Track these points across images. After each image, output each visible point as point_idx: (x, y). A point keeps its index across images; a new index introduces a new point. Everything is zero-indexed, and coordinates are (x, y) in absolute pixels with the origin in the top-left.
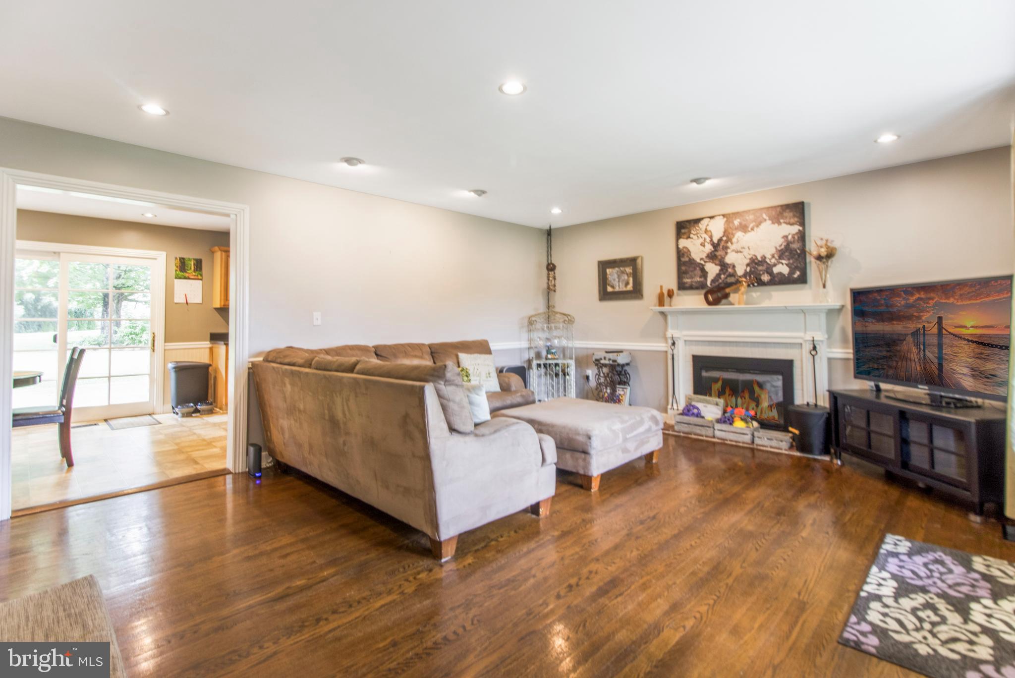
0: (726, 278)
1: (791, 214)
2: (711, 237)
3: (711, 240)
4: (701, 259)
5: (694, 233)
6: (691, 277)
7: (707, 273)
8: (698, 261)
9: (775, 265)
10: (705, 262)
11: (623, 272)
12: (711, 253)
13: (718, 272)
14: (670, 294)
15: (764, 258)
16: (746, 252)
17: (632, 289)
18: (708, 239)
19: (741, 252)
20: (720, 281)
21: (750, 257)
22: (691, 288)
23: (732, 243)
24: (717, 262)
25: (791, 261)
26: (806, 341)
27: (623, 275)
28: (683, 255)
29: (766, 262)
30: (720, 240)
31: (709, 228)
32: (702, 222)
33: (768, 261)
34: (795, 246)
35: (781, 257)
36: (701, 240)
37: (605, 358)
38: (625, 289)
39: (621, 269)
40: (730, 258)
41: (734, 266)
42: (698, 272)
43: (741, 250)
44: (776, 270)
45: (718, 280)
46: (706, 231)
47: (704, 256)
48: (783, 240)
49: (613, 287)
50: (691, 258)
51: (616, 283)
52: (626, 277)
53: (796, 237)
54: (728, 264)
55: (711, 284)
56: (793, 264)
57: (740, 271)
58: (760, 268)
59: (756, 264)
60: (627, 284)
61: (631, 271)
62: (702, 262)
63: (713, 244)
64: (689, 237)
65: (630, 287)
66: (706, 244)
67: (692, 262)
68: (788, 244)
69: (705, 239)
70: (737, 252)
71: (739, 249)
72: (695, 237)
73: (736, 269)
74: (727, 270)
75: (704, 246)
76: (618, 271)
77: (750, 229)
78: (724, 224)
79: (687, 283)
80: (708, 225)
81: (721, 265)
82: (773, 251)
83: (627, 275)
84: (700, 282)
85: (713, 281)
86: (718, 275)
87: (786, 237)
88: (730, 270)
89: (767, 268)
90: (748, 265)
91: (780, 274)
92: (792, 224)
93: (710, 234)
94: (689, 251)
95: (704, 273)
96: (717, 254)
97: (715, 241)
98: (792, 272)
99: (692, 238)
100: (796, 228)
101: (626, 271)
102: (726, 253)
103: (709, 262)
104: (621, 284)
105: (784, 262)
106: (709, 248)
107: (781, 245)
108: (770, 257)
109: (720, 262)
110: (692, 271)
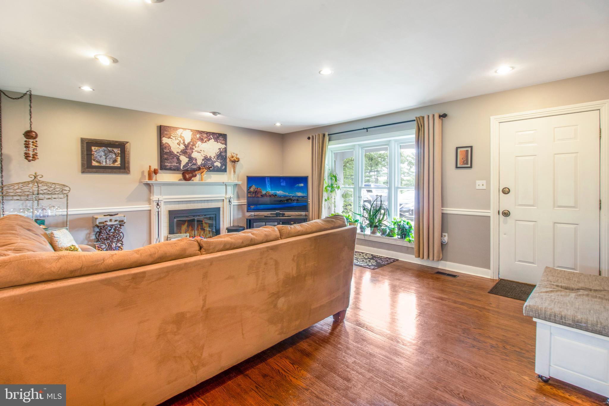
0: (191, 166)
1: (222, 139)
2: (184, 140)
3: (184, 143)
4: (178, 152)
5: (173, 135)
6: (171, 163)
7: (181, 161)
8: (176, 153)
9: (215, 162)
10: (180, 155)
11: (110, 152)
12: (184, 150)
13: (187, 161)
14: (156, 172)
15: (210, 157)
16: (202, 153)
17: (119, 165)
18: (182, 142)
19: (200, 153)
20: (188, 167)
21: (204, 156)
22: (170, 169)
23: (196, 147)
24: (187, 156)
25: (222, 161)
26: (226, 198)
27: (110, 154)
28: (166, 147)
29: (211, 160)
30: (189, 144)
31: (183, 135)
32: (178, 130)
33: (212, 159)
34: (223, 154)
35: (218, 159)
36: (178, 141)
37: (111, 220)
38: (112, 165)
39: (109, 149)
40: (194, 155)
41: (196, 160)
42: (175, 160)
43: (200, 152)
44: (216, 164)
45: (187, 167)
46: (181, 137)
47: (179, 151)
48: (219, 150)
49: (98, 162)
50: (171, 150)
51: (103, 159)
52: (114, 156)
53: (224, 150)
54: (193, 158)
55: (183, 168)
56: (222, 162)
57: (199, 162)
58: (209, 162)
59: (207, 160)
60: (115, 161)
61: (119, 152)
62: (178, 154)
63: (185, 145)
64: (169, 138)
65: (118, 164)
66: (181, 144)
67: (171, 153)
68: (221, 152)
69: (180, 141)
70: (198, 152)
71: (199, 151)
72: (174, 138)
73: (197, 161)
74: (192, 162)
75: (179, 145)
76: (105, 151)
77: (204, 141)
78: (191, 135)
79: (167, 166)
80: (182, 133)
81: (189, 158)
82: (215, 155)
83: (115, 154)
84: (176, 166)
85: (184, 166)
86: (187, 163)
87: (220, 149)
88: (194, 161)
89: (212, 163)
90: (203, 160)
91: (217, 166)
92: (223, 144)
93: (183, 139)
94: (169, 146)
95: (179, 161)
96: (188, 151)
97: (186, 143)
98: (222, 166)
99: (172, 139)
100: (224, 146)
101: (113, 150)
102: (192, 152)
103: (183, 155)
104: (108, 161)
105: (219, 161)
106: (182, 147)
107: (218, 153)
108: (213, 157)
109: (189, 156)
110: (171, 159)
